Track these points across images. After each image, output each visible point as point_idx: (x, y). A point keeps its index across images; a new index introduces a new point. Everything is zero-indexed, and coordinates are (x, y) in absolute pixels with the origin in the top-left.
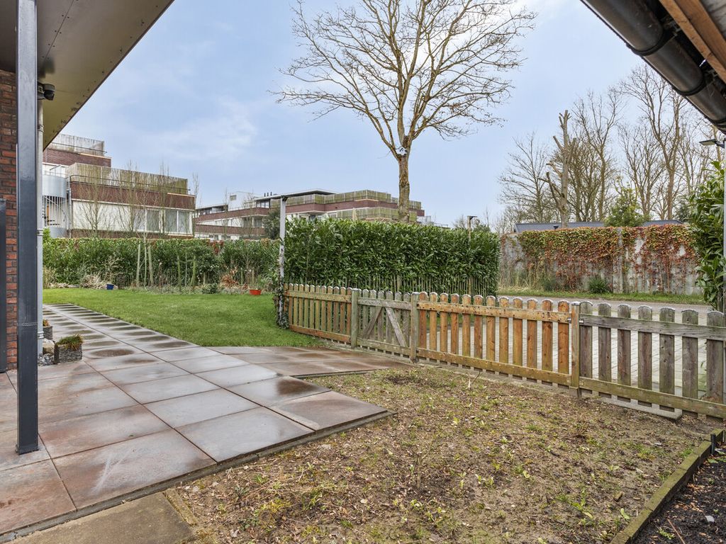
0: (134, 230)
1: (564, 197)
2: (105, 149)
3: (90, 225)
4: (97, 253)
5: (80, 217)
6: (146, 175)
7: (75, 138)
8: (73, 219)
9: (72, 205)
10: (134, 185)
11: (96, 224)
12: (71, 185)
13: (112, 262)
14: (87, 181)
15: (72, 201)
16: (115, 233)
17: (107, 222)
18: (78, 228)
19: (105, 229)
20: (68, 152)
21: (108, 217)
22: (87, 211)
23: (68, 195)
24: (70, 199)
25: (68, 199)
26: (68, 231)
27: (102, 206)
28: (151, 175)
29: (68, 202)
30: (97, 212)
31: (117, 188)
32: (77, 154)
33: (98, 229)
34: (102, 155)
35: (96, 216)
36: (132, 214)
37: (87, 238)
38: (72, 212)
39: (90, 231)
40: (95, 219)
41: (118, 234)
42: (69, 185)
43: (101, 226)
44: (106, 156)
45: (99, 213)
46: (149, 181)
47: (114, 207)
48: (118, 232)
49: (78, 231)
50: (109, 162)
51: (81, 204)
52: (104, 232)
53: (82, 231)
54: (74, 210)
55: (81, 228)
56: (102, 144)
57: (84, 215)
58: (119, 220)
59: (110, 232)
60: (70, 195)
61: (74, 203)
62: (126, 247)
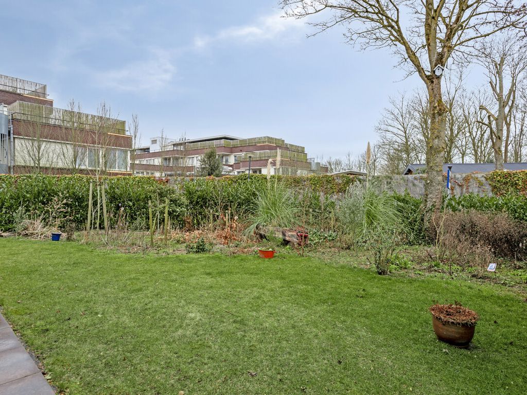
0: (77, 167)
1: (500, 139)
2: (47, 92)
3: (32, 162)
4: (39, 193)
5: (22, 154)
6: (87, 116)
7: (18, 80)
8: (15, 156)
9: (14, 142)
10: (76, 124)
11: (39, 160)
12: (12, 122)
13: (57, 205)
14: (29, 119)
15: (14, 138)
16: (58, 169)
17: (50, 159)
18: (19, 164)
19: (48, 166)
20: (11, 93)
21: (51, 154)
22: (29, 148)
23: (9, 132)
24: (12, 136)
25: (9, 135)
26: (9, 168)
27: (44, 144)
28: (92, 115)
29: (9, 139)
30: (39, 148)
31: (60, 127)
32: (19, 95)
33: (41, 166)
34: (44, 97)
35: (39, 153)
36: (75, 152)
37: (28, 175)
38: (14, 148)
39: (32, 167)
40: (37, 155)
41: (61, 170)
42: (11, 122)
43: (43, 163)
44: (48, 98)
45: (42, 149)
46: (90, 122)
47: (57, 145)
48: (61, 169)
49: (19, 167)
50: (51, 103)
51: (23, 141)
52: (46, 168)
53: (24, 167)
54: (16, 147)
55: (23, 164)
56: (44, 87)
57: (26, 151)
58: (62, 157)
59: (53, 168)
60: (12, 132)
61: (16, 141)
62: (73, 185)
